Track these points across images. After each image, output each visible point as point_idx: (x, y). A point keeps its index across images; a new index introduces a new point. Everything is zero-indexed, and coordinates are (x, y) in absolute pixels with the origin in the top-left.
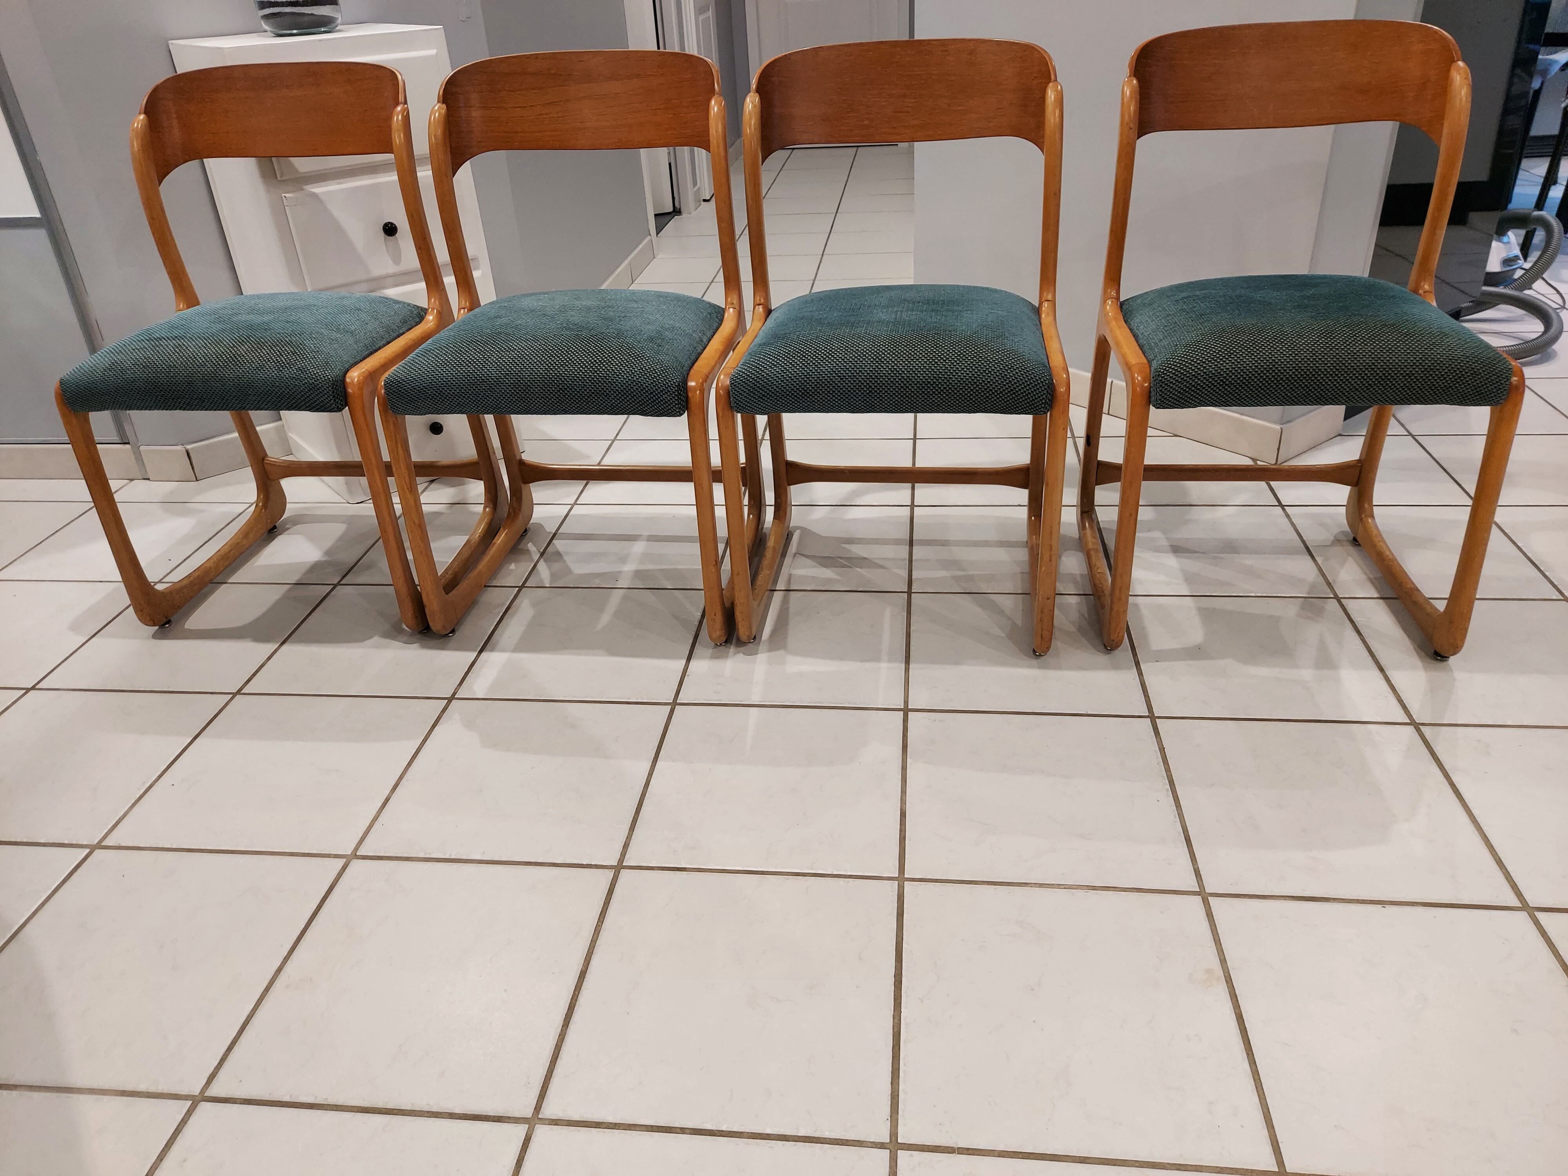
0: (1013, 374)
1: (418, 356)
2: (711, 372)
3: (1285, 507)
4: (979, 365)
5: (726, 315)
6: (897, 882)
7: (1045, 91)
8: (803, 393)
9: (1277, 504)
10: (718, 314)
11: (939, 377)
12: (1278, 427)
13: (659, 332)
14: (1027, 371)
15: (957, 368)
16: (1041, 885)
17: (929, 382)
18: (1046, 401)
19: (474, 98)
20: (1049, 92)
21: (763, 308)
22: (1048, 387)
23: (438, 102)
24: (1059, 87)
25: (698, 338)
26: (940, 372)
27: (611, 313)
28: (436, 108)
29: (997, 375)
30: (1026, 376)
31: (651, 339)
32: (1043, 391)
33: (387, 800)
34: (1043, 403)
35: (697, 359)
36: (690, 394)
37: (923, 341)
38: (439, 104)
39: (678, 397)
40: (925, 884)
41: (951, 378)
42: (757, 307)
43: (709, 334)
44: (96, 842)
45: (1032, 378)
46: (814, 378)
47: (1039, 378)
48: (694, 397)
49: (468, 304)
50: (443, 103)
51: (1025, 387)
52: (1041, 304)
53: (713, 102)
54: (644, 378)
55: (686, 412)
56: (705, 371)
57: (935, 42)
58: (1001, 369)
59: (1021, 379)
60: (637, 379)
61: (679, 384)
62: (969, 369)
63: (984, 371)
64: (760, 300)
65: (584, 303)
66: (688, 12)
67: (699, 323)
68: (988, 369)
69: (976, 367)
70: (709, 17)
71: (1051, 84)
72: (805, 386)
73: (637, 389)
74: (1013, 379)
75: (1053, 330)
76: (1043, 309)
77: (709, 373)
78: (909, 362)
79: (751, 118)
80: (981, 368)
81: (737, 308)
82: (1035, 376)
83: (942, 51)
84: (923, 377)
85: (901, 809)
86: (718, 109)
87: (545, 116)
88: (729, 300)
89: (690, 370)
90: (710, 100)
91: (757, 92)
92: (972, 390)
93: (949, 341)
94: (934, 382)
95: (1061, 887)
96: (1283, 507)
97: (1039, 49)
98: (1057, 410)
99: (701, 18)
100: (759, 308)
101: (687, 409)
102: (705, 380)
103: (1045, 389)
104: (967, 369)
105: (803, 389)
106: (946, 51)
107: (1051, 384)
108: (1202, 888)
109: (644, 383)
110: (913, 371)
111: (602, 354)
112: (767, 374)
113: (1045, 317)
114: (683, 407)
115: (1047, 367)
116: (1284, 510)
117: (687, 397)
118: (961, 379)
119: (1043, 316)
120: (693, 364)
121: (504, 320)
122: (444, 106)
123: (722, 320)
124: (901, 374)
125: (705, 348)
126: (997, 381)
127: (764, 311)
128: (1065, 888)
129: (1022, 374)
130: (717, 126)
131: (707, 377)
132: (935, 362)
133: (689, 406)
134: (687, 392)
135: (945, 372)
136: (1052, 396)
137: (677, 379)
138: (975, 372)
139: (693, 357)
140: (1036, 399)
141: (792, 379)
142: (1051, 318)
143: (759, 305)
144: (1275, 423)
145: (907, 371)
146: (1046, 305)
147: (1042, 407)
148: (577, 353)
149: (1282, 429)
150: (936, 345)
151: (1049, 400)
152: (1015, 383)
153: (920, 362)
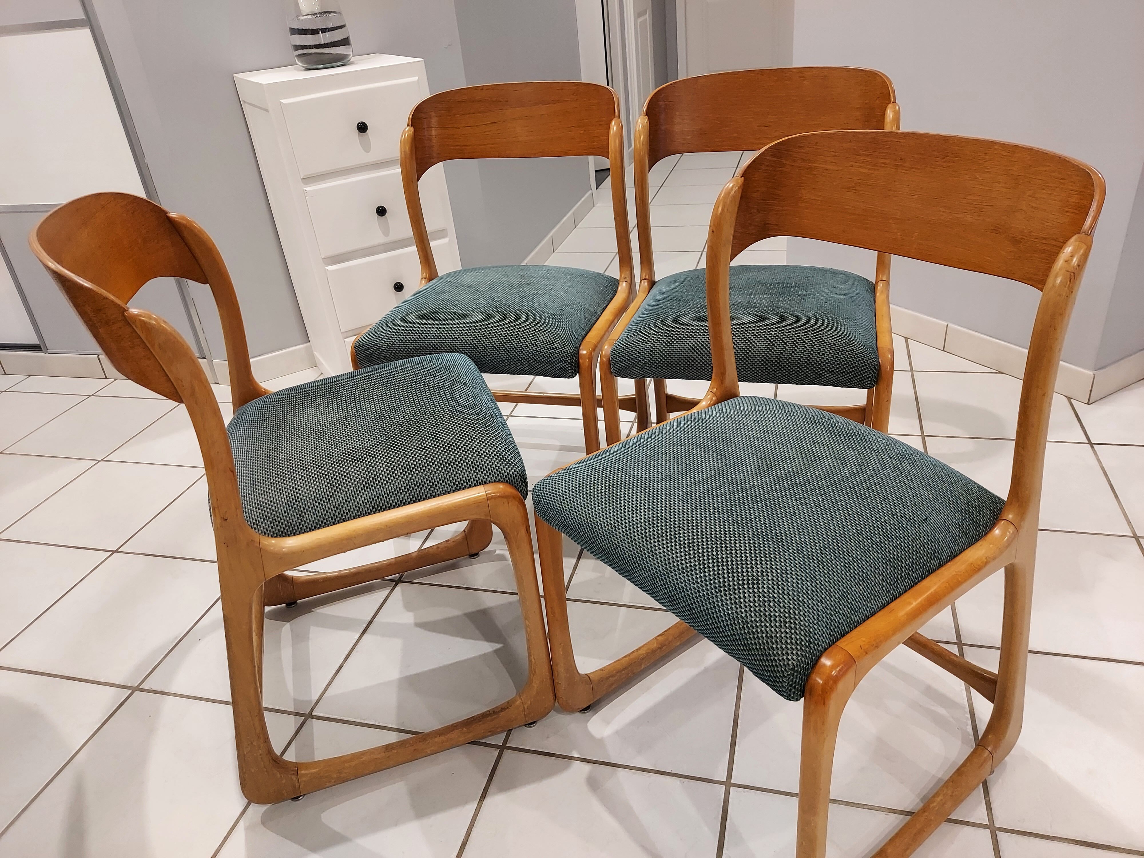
0: (843, 357)
1: (380, 326)
2: (600, 341)
3: (1094, 445)
4: (814, 348)
5: (619, 288)
6: (724, 787)
7: (885, 112)
8: (668, 365)
9: (1087, 442)
10: (613, 285)
11: (780, 357)
12: (1091, 373)
13: (561, 309)
14: (856, 354)
15: (795, 350)
16: (848, 804)
17: (772, 361)
18: (872, 379)
19: (434, 122)
20: (889, 111)
21: (648, 282)
22: (874, 368)
23: (408, 126)
24: (897, 108)
25: (592, 310)
26: (781, 353)
27: (527, 290)
28: (407, 129)
29: (829, 357)
30: (855, 358)
31: (554, 316)
32: (869, 371)
33: (341, 667)
34: (869, 380)
35: (590, 330)
36: (581, 361)
37: (768, 325)
38: (409, 127)
39: (571, 364)
40: (748, 792)
41: (791, 358)
42: (643, 281)
43: (603, 306)
44: (136, 685)
45: (859, 360)
46: (676, 354)
47: (866, 360)
48: (584, 363)
49: (427, 276)
50: (412, 126)
51: (854, 367)
52: (877, 282)
53: (613, 123)
54: (545, 349)
55: (578, 374)
56: (594, 341)
57: (794, 70)
58: (833, 352)
59: (850, 361)
60: (539, 350)
61: (571, 354)
62: (806, 351)
63: (818, 353)
64: (646, 276)
65: (509, 280)
66: (629, 17)
67: (595, 297)
68: (822, 351)
69: (812, 350)
70: (646, 19)
71: (890, 105)
72: (670, 359)
73: (539, 357)
74: (843, 361)
75: (885, 308)
76: (879, 288)
77: (598, 343)
78: (755, 343)
79: (640, 136)
80: (816, 351)
81: (629, 282)
82: (862, 359)
83: (800, 77)
84: (767, 356)
85: (734, 715)
86: (617, 129)
87: (487, 133)
88: (623, 276)
89: (582, 341)
90: (611, 120)
91: (646, 115)
92: (808, 368)
93: (790, 326)
94: (776, 361)
95: (865, 807)
96: (1091, 444)
97: (880, 74)
98: (882, 386)
99: (640, 20)
100: (644, 283)
101: (578, 372)
102: (594, 350)
103: (871, 369)
104: (804, 351)
105: (668, 362)
106: (803, 77)
107: (877, 365)
108: (991, 821)
109: (545, 353)
110: (758, 351)
111: (514, 329)
112: (639, 349)
113: (880, 294)
114: (575, 371)
115: (875, 349)
116: (1092, 447)
117: (578, 364)
118: (799, 359)
119: (878, 294)
120: (586, 335)
121: (447, 295)
122: (412, 129)
123: (616, 291)
124: (748, 353)
125: (598, 319)
126: (830, 362)
127: (648, 284)
128: (868, 809)
129: (851, 357)
130: (615, 142)
131: (596, 346)
132: (778, 344)
133: (580, 370)
134: (578, 360)
135: (785, 353)
136: (878, 375)
137: (569, 349)
138: (811, 354)
139: (586, 329)
140: (864, 377)
141: (659, 354)
142: (884, 296)
143: (645, 279)
144: (1089, 369)
145: (754, 351)
146: (881, 285)
147: (868, 384)
148: (496, 327)
149: (1094, 375)
150: (778, 329)
151: (875, 378)
152: (845, 364)
153: (764, 344)
